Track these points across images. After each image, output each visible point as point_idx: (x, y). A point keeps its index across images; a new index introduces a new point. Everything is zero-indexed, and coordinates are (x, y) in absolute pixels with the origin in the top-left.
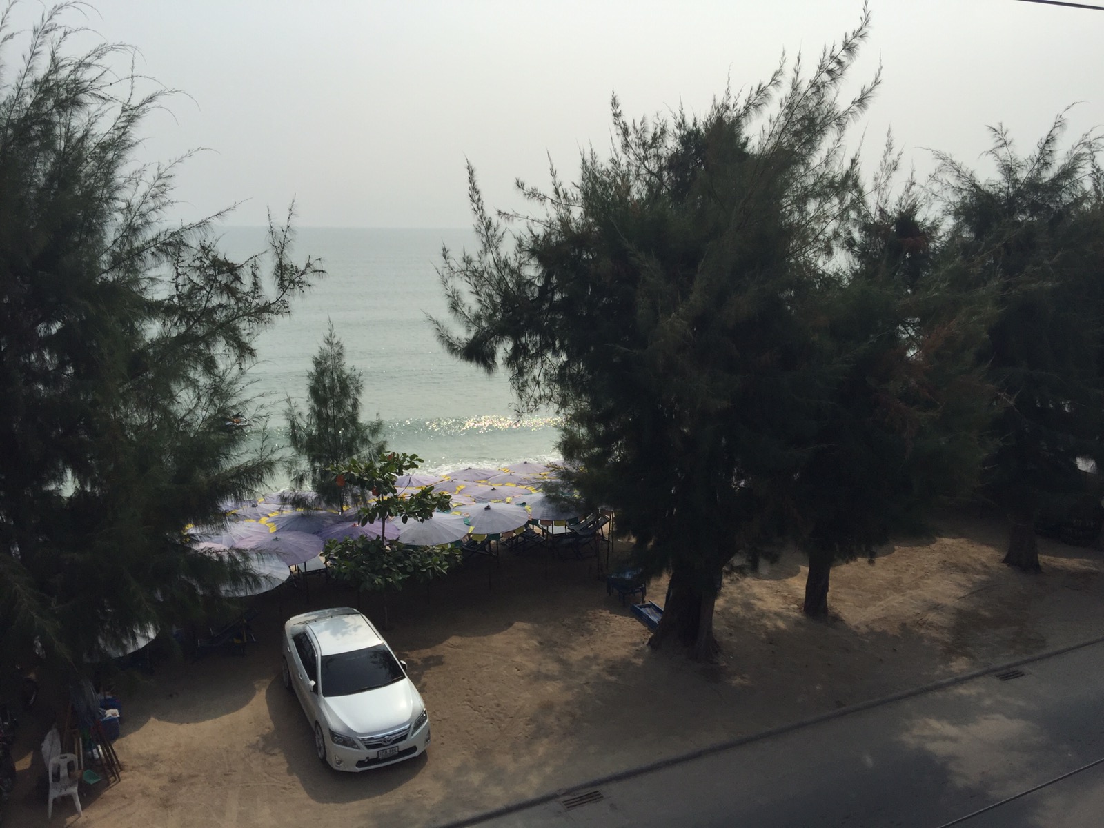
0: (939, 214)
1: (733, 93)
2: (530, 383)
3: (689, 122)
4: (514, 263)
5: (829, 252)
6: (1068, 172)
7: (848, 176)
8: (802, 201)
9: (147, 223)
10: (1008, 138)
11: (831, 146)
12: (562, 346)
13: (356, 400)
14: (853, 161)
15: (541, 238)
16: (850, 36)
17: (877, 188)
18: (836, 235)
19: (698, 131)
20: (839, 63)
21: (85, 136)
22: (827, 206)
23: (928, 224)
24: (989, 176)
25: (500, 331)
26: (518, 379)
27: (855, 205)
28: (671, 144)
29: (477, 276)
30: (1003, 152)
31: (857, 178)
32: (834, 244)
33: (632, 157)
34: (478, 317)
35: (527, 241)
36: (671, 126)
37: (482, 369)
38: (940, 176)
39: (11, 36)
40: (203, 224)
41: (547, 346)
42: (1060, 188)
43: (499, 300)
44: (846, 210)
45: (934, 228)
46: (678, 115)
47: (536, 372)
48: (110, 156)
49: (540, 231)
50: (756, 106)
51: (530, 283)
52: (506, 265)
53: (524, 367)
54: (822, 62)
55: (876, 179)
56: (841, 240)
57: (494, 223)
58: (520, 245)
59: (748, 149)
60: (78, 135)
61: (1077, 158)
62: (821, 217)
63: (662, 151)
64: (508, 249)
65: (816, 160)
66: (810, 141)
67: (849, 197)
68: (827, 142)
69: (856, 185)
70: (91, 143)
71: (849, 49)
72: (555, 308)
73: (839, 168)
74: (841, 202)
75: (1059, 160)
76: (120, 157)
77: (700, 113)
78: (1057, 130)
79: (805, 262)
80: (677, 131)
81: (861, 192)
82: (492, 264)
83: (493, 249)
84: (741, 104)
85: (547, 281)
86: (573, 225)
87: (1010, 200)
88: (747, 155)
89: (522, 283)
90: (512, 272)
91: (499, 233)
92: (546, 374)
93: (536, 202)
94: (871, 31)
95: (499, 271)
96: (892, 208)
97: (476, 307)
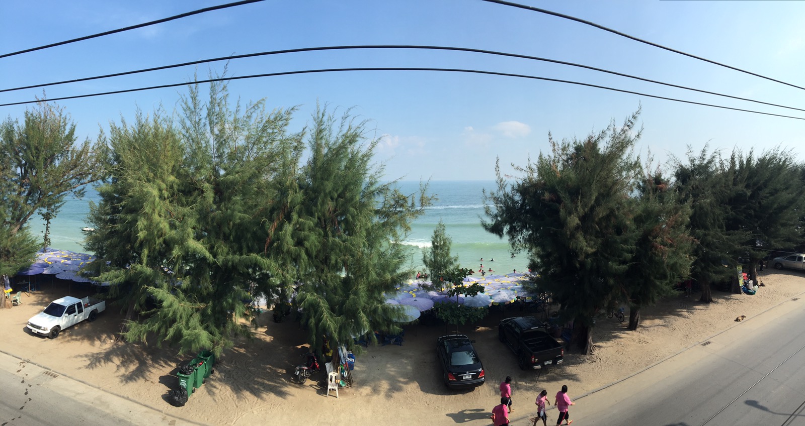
0: (669, 176)
1: (594, 132)
2: (517, 242)
3: (578, 142)
4: (510, 195)
5: (632, 191)
6: (710, 162)
7: (636, 163)
8: (620, 172)
9: (376, 182)
10: (692, 150)
11: (630, 152)
12: (529, 227)
13: (449, 247)
14: (638, 157)
15: (521, 185)
16: (635, 113)
17: (647, 167)
18: (634, 184)
19: (581, 145)
20: (632, 123)
21: (358, 152)
22: (630, 173)
23: (666, 180)
24: (686, 164)
25: (505, 222)
26: (512, 240)
27: (639, 173)
28: (571, 150)
29: (497, 200)
30: (690, 154)
31: (640, 164)
32: (634, 188)
33: (557, 155)
34: (496, 216)
35: (516, 187)
36: (572, 143)
37: (498, 236)
38: (669, 163)
39: (335, 120)
40: (394, 182)
41: (524, 227)
42: (708, 167)
43: (505, 209)
44: (637, 174)
45: (668, 181)
46: (574, 139)
47: (519, 237)
48: (365, 159)
49: (520, 182)
50: (602, 138)
51: (517, 202)
52: (508, 195)
53: (514, 235)
54: (625, 122)
55: (646, 164)
56: (636, 186)
57: (504, 180)
58: (513, 188)
59: (600, 152)
60: (355, 152)
61: (714, 157)
62: (628, 177)
63: (568, 152)
64: (508, 190)
65: (625, 157)
66: (622, 150)
67: (637, 170)
68: (628, 150)
69: (640, 166)
70: (360, 155)
71: (635, 118)
72: (527, 212)
73: (633, 160)
74: (635, 172)
75: (708, 157)
76: (368, 159)
77: (582, 139)
78: (706, 148)
79: (623, 194)
80: (573, 145)
81: (641, 168)
82: (502, 195)
83: (502, 189)
84: (597, 137)
85: (524, 202)
86: (534, 180)
87: (693, 171)
88: (599, 155)
89: (514, 202)
90: (510, 198)
91: (505, 183)
92: (523, 238)
93: (519, 171)
94: (642, 111)
95: (505, 198)
96: (653, 174)
97: (496, 212)
